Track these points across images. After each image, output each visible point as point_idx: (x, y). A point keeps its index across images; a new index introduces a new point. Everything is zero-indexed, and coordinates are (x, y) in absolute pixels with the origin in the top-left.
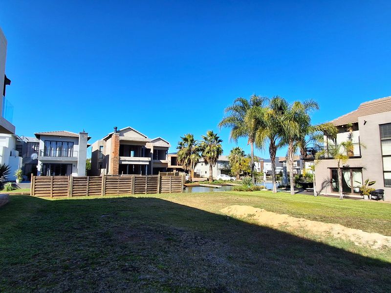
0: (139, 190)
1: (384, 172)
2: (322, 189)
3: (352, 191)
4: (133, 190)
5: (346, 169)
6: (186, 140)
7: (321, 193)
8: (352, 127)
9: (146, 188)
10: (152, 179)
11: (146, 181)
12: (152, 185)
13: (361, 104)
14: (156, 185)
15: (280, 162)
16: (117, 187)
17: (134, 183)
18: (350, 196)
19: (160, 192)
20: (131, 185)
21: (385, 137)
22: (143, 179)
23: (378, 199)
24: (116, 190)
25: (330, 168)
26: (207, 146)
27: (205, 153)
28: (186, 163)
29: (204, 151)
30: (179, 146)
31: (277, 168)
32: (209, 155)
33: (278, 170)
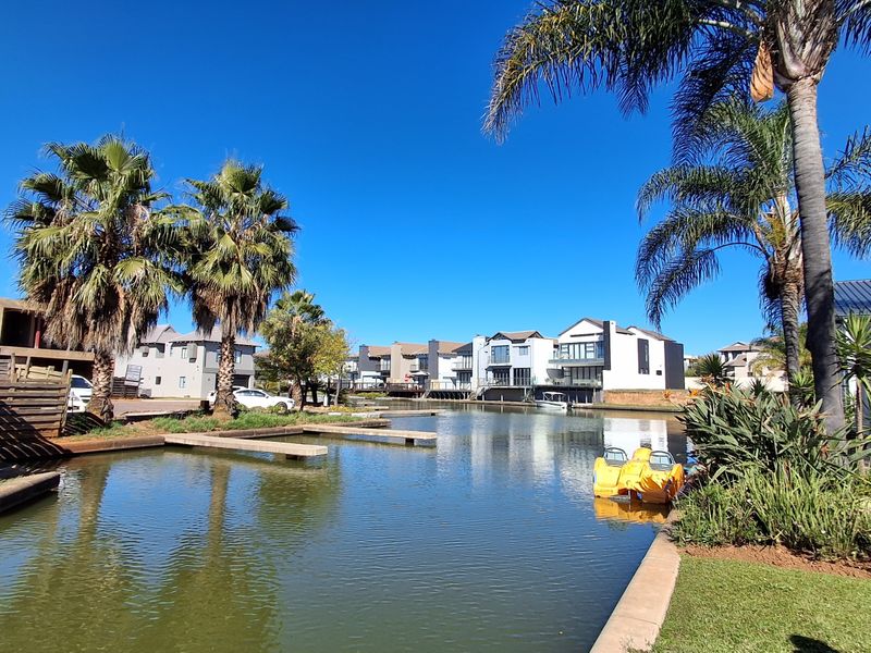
15: (371, 358)
26: (221, 232)
27: (203, 271)
28: (78, 303)
29: (197, 258)
30: (35, 200)
31: (363, 373)
32: (227, 281)
33: (368, 379)
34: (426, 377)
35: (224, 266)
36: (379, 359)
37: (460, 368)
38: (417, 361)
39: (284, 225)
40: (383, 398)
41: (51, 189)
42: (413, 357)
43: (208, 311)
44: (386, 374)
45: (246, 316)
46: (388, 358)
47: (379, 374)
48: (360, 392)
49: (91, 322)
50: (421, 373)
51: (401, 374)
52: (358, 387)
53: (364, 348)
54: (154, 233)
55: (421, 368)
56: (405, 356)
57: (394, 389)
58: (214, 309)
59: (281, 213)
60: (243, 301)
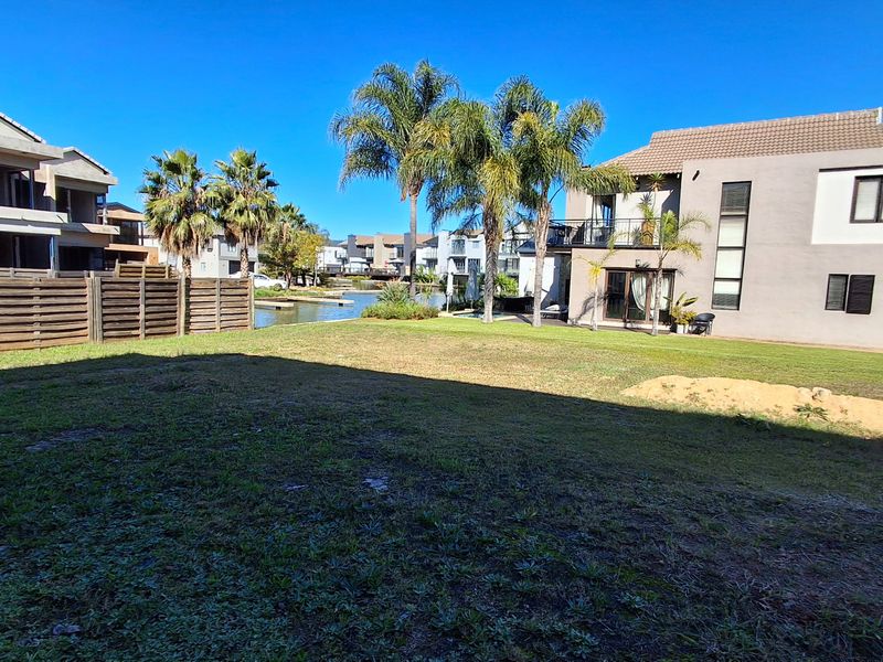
0: (118, 325)
1: (716, 279)
2: (585, 312)
3: (647, 317)
4: (98, 327)
5: (641, 271)
6: (174, 168)
7: (580, 322)
8: (660, 182)
9: (141, 317)
10: (160, 287)
11: (141, 293)
12: (161, 308)
13: (655, 135)
14: (172, 308)
15: (358, 246)
16: (34, 318)
17: (98, 300)
18: (643, 326)
19: (187, 330)
20: (88, 307)
21: (727, 210)
22: (131, 287)
23: (698, 332)
24: (28, 328)
25: (607, 269)
26: (238, 193)
27: (230, 214)
28: (176, 238)
29: (226, 207)
30: (149, 184)
31: (351, 259)
32: (242, 220)
33: (356, 265)
34: (402, 264)
35: (241, 212)
36: (365, 247)
37: (429, 257)
38: (395, 250)
39: (271, 183)
40: (367, 281)
41: (158, 180)
42: (392, 246)
43: (233, 235)
44: (370, 260)
45: (253, 237)
46: (371, 247)
47: (365, 260)
48: (346, 275)
49: (181, 245)
50: (398, 260)
51: (383, 260)
52: (347, 271)
53: (353, 238)
54: (206, 201)
55: (399, 256)
56: (386, 246)
57: (375, 274)
58: (236, 234)
59: (269, 177)
60: (251, 231)
